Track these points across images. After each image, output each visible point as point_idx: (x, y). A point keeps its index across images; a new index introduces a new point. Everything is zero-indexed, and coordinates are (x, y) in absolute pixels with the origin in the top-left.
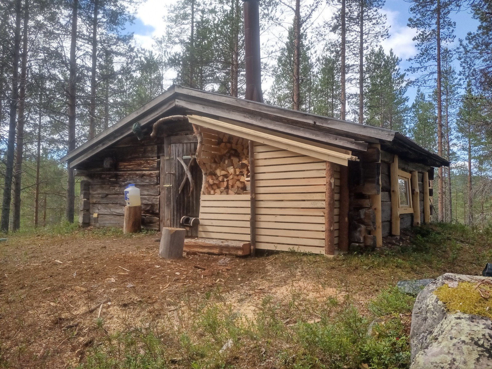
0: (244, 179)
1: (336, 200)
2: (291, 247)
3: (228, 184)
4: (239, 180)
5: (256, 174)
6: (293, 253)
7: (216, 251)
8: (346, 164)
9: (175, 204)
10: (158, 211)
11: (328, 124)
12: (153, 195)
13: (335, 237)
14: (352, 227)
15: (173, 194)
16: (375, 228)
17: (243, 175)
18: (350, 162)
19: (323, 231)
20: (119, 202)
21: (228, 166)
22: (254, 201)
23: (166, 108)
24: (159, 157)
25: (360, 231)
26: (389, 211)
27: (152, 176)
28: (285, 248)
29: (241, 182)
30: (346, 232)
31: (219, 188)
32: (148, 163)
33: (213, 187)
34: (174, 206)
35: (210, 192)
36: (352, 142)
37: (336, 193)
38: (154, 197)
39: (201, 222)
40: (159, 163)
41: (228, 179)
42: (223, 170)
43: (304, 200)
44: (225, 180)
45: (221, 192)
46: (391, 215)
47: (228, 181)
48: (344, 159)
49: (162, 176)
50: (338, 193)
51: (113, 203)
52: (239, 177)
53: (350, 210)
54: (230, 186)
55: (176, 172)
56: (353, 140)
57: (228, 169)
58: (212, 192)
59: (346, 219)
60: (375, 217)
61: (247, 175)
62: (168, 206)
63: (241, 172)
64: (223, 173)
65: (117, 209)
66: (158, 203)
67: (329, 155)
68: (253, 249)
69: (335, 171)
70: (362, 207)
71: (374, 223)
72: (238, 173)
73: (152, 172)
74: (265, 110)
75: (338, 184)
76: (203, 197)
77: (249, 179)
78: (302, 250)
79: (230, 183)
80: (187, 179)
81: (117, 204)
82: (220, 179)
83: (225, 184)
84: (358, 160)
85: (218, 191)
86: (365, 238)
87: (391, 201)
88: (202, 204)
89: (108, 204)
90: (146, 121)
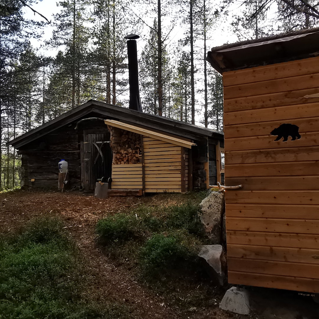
0: (138, 155)
1: (186, 166)
2: (164, 190)
3: (128, 159)
4: (135, 156)
5: (144, 153)
6: (165, 193)
7: (124, 194)
8: (190, 148)
9: (92, 171)
10: (79, 176)
11: (182, 127)
12: (76, 166)
13: (186, 184)
14: (195, 179)
15: (90, 165)
16: (206, 179)
17: (137, 153)
18: (192, 146)
19: (180, 181)
20: (50, 171)
21: (128, 148)
22: (144, 167)
23: (86, 113)
24: (79, 142)
25: (198, 181)
26: (215, 172)
27: (75, 154)
28: (162, 191)
29: (136, 157)
30: (191, 182)
31: (123, 161)
32: (72, 146)
33: (119, 160)
34: (91, 172)
35: (118, 163)
36: (193, 136)
37: (186, 162)
38: (76, 167)
39: (113, 180)
40: (79, 146)
41: (128, 155)
42: (125, 150)
43: (171, 166)
44: (127, 156)
45: (125, 163)
46: (216, 174)
47: (128, 157)
48: (190, 145)
49: (82, 154)
50: (187, 162)
51: (46, 172)
52: (135, 155)
53: (193, 171)
54: (129, 160)
55: (92, 151)
56: (194, 135)
57: (128, 150)
58: (119, 163)
59: (192, 175)
60: (205, 173)
61: (139, 153)
62: (87, 172)
63: (136, 152)
64: (125, 152)
65: (49, 175)
66: (79, 170)
67: (182, 143)
68: (144, 193)
69: (185, 151)
70: (199, 169)
71: (205, 176)
72: (134, 152)
73: (75, 151)
74: (148, 118)
75: (187, 157)
76: (113, 166)
77: (141, 155)
78: (170, 191)
79: (130, 158)
80: (100, 155)
81: (49, 172)
82: (124, 156)
83: (127, 158)
84: (197, 145)
85: (122, 162)
86: (200, 184)
87: (216, 166)
88: (113, 170)
89: (42, 172)
90: (72, 120)
